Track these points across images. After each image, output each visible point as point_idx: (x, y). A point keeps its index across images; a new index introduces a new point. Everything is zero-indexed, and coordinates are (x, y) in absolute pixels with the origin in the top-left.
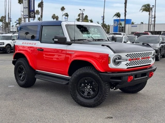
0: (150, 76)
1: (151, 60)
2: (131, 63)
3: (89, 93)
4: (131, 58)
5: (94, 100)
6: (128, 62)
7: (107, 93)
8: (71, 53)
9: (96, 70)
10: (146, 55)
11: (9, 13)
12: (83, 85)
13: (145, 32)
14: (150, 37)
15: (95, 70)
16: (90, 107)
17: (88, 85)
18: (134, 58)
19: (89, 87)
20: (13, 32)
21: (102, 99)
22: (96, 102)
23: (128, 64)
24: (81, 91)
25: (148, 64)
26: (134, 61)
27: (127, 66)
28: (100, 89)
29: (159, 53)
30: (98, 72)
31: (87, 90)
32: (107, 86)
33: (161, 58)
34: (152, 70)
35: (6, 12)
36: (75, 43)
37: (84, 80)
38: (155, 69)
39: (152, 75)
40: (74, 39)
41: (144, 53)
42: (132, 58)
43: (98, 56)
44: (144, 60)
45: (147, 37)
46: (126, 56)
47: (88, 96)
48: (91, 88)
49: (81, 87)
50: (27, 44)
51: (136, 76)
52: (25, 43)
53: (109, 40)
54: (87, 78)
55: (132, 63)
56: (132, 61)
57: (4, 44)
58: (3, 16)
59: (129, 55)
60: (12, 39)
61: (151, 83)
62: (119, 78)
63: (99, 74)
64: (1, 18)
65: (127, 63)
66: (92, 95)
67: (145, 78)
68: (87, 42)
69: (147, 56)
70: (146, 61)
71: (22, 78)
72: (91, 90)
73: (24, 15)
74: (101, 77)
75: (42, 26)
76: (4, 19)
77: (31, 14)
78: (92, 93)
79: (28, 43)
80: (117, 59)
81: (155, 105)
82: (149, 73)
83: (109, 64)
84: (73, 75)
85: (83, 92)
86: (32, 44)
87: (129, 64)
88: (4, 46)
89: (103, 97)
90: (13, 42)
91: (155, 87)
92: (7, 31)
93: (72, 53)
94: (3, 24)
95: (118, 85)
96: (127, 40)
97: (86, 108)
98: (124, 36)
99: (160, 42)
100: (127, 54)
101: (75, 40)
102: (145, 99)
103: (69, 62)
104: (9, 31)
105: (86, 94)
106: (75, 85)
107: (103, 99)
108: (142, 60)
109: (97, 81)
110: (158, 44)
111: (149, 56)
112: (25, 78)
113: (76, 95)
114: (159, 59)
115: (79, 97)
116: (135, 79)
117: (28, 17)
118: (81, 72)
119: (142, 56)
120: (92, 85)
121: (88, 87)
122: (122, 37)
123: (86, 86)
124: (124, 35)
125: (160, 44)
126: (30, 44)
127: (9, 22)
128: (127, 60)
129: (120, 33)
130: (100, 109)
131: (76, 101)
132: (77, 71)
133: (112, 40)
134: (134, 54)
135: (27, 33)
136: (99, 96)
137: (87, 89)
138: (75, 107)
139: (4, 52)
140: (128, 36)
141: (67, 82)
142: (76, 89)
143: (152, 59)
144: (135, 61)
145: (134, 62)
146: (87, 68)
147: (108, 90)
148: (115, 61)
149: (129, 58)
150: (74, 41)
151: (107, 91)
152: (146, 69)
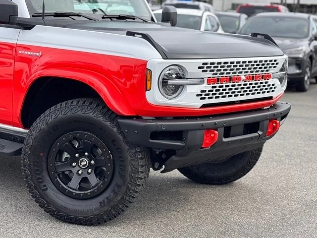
0: (270, 133)
1: (273, 85)
2: (214, 92)
3: (85, 180)
4: (216, 74)
5: (100, 203)
6: (207, 87)
7: (140, 182)
8: (32, 55)
9: (109, 110)
10: (260, 68)
12: (66, 155)
13: (271, 4)
14: (282, 18)
15: (105, 110)
16: (86, 225)
17: (82, 155)
18: (225, 75)
19: (85, 162)
21: (123, 198)
22: (106, 208)
23: (206, 95)
24: (59, 175)
25: (266, 95)
26: (224, 85)
27: (201, 99)
28: (117, 169)
29: (308, 70)
30: (113, 115)
31: (80, 172)
32: (141, 159)
33: (311, 83)
34: (277, 113)
36: (45, 25)
37: (70, 142)
38: (284, 111)
39: (275, 129)
40: (41, 11)
41: (255, 62)
42: (218, 75)
43: (115, 68)
44: (254, 82)
45: (274, 18)
46: (200, 68)
47: (81, 189)
48: (90, 166)
49: (61, 163)
51: (228, 132)
53: (152, 20)
54: (78, 134)
55: (217, 91)
56: (218, 85)
59: (209, 65)
61: (276, 155)
62: (178, 135)
63: (118, 122)
65: (202, 91)
66: (94, 187)
67: (255, 137)
68: (85, 22)
69: (262, 71)
70: (259, 87)
72: (90, 171)
74: (122, 133)
78: (93, 180)
80: (172, 78)
81: (283, 219)
82: (266, 122)
83: (147, 90)
84: (34, 124)
85: (67, 179)
87: (208, 95)
89: (126, 192)
91: (287, 166)
93: (36, 56)
95: (174, 158)
96: (216, 27)
97: (74, 226)
98: (207, 13)
99: (311, 35)
100: (204, 64)
101: (43, 15)
102: (255, 202)
103: (25, 84)
105: (74, 183)
106: (42, 154)
107: (127, 198)
108: (248, 83)
109: (111, 143)
110: (305, 42)
111: (267, 71)
113: (45, 186)
114: (307, 87)
115: (52, 193)
116: (225, 140)
118: (60, 115)
119: (247, 72)
120: (95, 156)
121: (83, 164)
122: (199, 17)
123: (76, 160)
124: (208, 10)
125: (311, 40)
128: (202, 82)
129: (197, 3)
130: (116, 228)
131: (42, 206)
132: (47, 112)
133: (162, 21)
134: (225, 63)
136: (114, 190)
137: (77, 168)
138: (38, 223)
140: (219, 16)
141: (17, 146)
142: (45, 167)
143: (277, 82)
144: (226, 86)
145: (224, 88)
146: (81, 103)
147: (142, 172)
148: (167, 82)
149: (209, 75)
150: (41, 18)
151: (141, 175)
152: (259, 109)
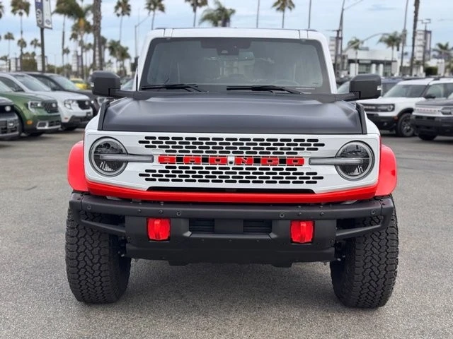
1: (309, 173)
2: (171, 173)
4: (172, 151)
6: (157, 166)
10: (272, 149)
18: (192, 154)
23: (155, 176)
26: (191, 166)
27: (147, 180)
42: (177, 153)
44: (259, 167)
46: (141, 142)
55: (179, 172)
56: (178, 166)
59: (157, 140)
65: (148, 171)
67: (262, 240)
100: (148, 138)
108: (244, 167)
111: (291, 153)
119: (238, 153)
128: (150, 160)
144: (195, 168)
149: (160, 151)
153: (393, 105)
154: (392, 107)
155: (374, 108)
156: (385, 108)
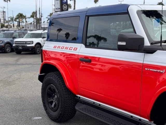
8: (157, 72)
11: (39, 8)
20: (45, 28)
35: (36, 7)
36: (163, 50)
50: (61, 48)
52: (59, 47)
57: (33, 43)
58: (34, 12)
60: (43, 36)
64: (32, 14)
71: (53, 106)
73: (56, 8)
75: (88, 17)
76: (35, 14)
77: (63, 6)
79: (64, 47)
86: (69, 49)
88: (33, 45)
90: (44, 40)
92: (38, 27)
93: (160, 72)
94: (34, 20)
101: (161, 42)
104: (40, 27)
112: (59, 108)
117: (59, 10)
126: (67, 49)
127: (40, 17)
135: (60, 30)
139: (33, 52)
153: (33, 41)
154: (32, 42)
155: (24, 43)
156: (29, 43)
